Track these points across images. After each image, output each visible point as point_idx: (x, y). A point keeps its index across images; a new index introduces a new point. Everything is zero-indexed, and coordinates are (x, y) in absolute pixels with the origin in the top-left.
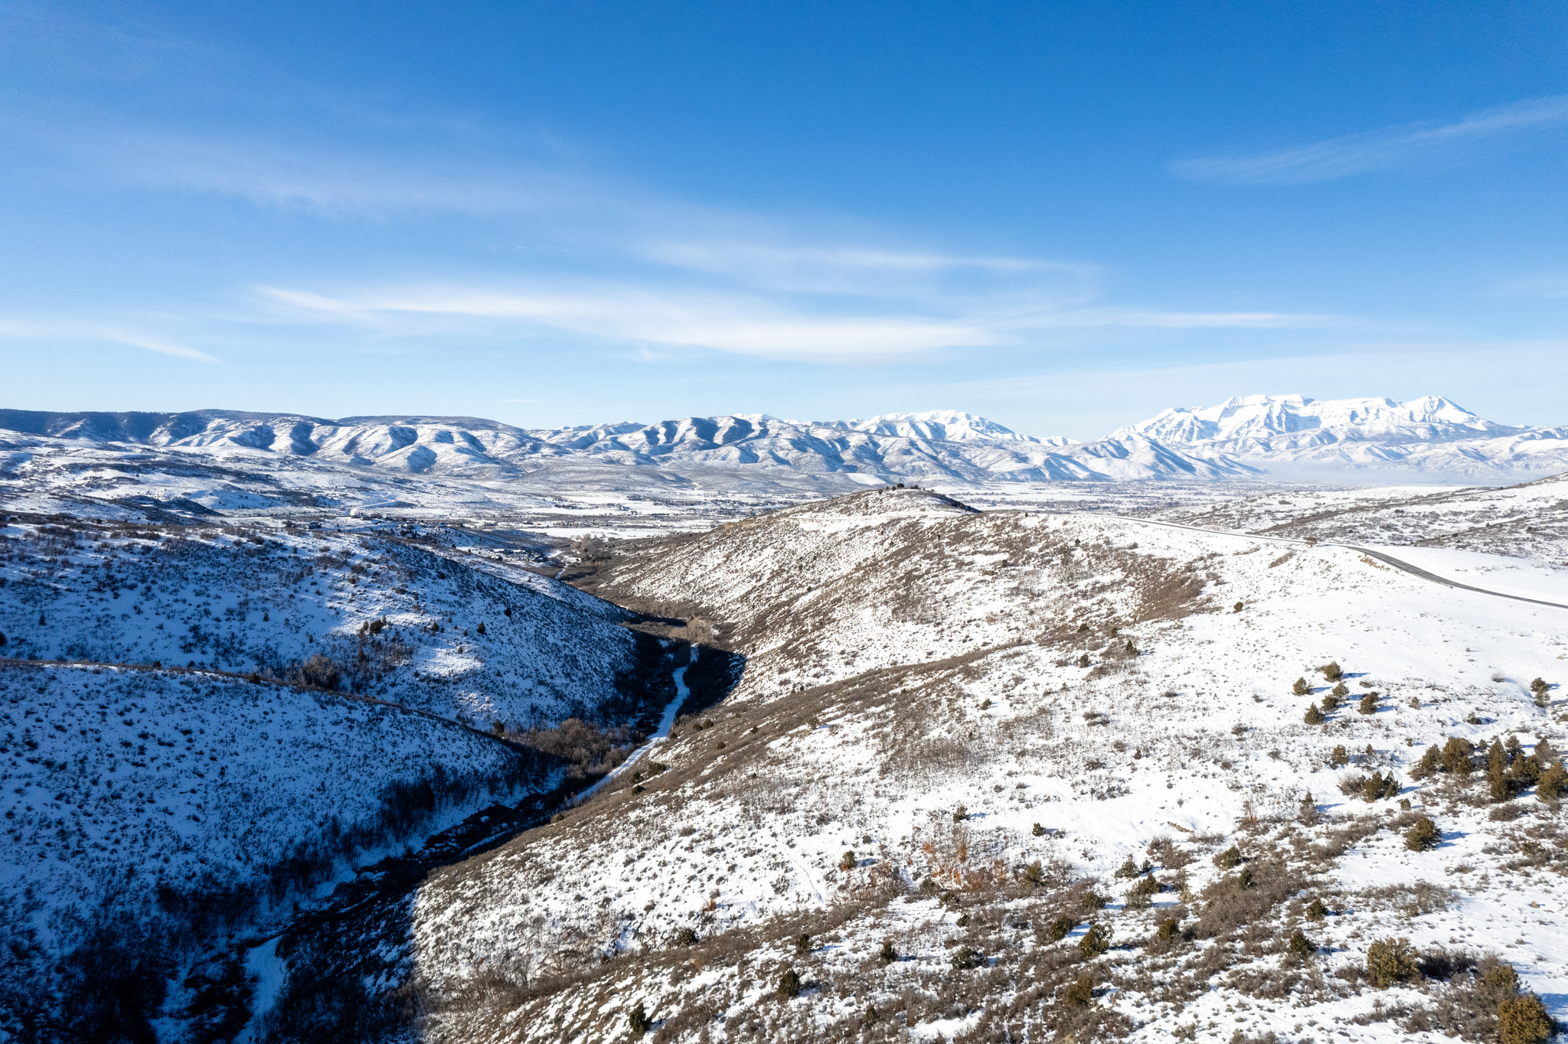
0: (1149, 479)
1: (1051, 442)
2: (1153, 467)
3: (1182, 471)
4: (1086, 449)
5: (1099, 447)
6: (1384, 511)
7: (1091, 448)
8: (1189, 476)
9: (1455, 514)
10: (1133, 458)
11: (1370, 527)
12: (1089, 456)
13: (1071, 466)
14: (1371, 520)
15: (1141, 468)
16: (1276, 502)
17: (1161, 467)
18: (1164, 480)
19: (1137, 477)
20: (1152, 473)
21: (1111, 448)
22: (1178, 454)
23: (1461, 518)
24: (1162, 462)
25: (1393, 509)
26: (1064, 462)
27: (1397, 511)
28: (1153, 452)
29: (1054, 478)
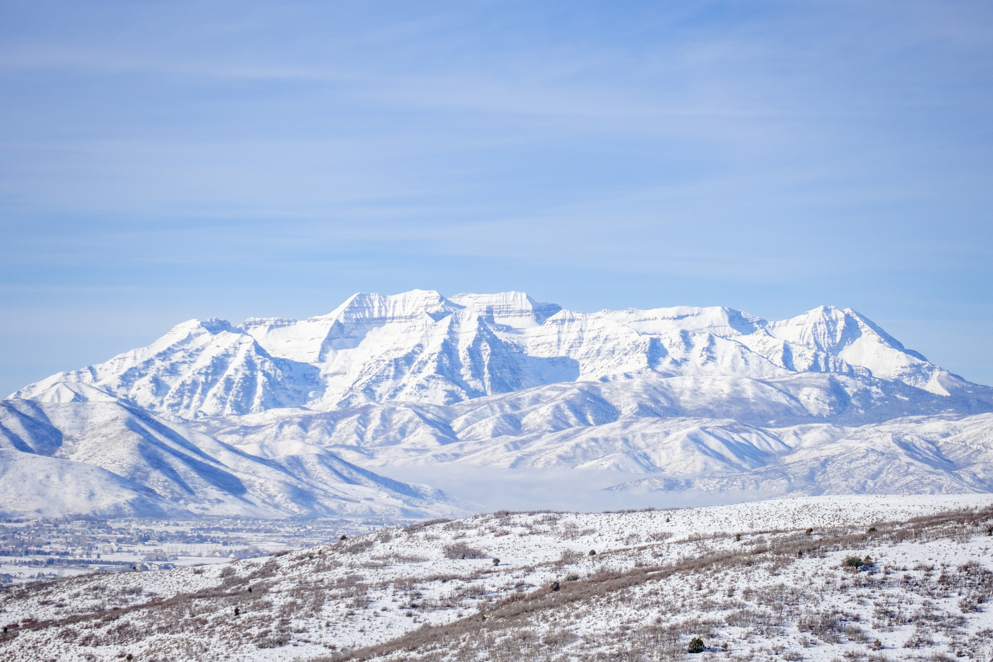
0: (118, 513)
2: (131, 481)
3: (214, 492)
6: (808, 564)
8: (232, 506)
10: (78, 452)
11: (768, 627)
15: (95, 483)
16: (434, 553)
17: (156, 479)
18: (160, 515)
19: (84, 507)
20: (128, 495)
21: (13, 423)
22: (204, 443)
24: (158, 464)
25: (837, 557)
27: (853, 564)
28: (134, 438)
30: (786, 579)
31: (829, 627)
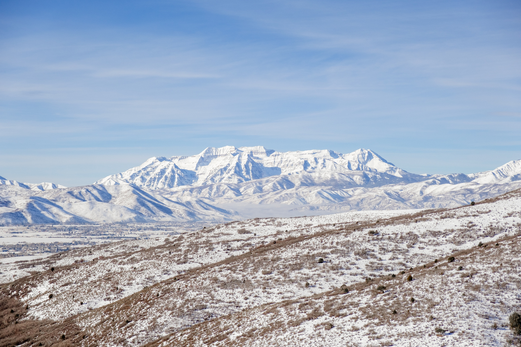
0: (130, 221)
1: (41, 188)
2: (134, 210)
3: (162, 214)
4: (71, 193)
5: (83, 191)
6: (357, 233)
7: (76, 192)
8: (168, 218)
9: (435, 234)
10: (117, 201)
11: (344, 254)
12: (73, 200)
13: (55, 210)
14: (344, 245)
15: (123, 211)
16: (235, 232)
17: (143, 210)
18: (144, 222)
19: (119, 219)
20: (134, 215)
21: (95, 192)
22: (159, 198)
23: (441, 239)
24: (144, 205)
25: (366, 231)
26: (47, 206)
27: (372, 233)
28: (135, 196)
29: (36, 222)
30: (350, 238)
31: (364, 254)
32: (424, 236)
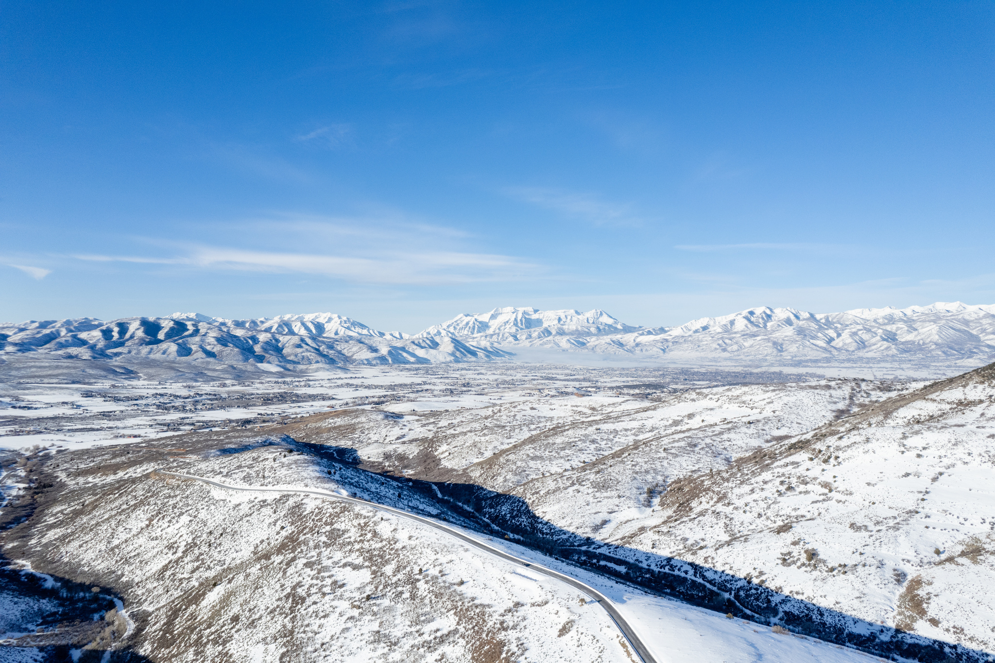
0: (451, 362)
1: (392, 335)
2: (453, 354)
3: (469, 356)
4: (413, 342)
5: (421, 341)
7: (416, 342)
8: (474, 359)
9: (626, 430)
10: (441, 348)
11: (584, 441)
12: (415, 347)
13: (405, 355)
15: (446, 355)
16: (528, 408)
17: (458, 354)
18: (459, 362)
19: (444, 360)
20: (453, 358)
21: (428, 342)
22: (467, 345)
23: (629, 433)
24: (458, 350)
26: (401, 352)
27: (597, 429)
28: (453, 345)
29: (394, 363)
30: (587, 432)
31: (593, 441)
32: (621, 431)
